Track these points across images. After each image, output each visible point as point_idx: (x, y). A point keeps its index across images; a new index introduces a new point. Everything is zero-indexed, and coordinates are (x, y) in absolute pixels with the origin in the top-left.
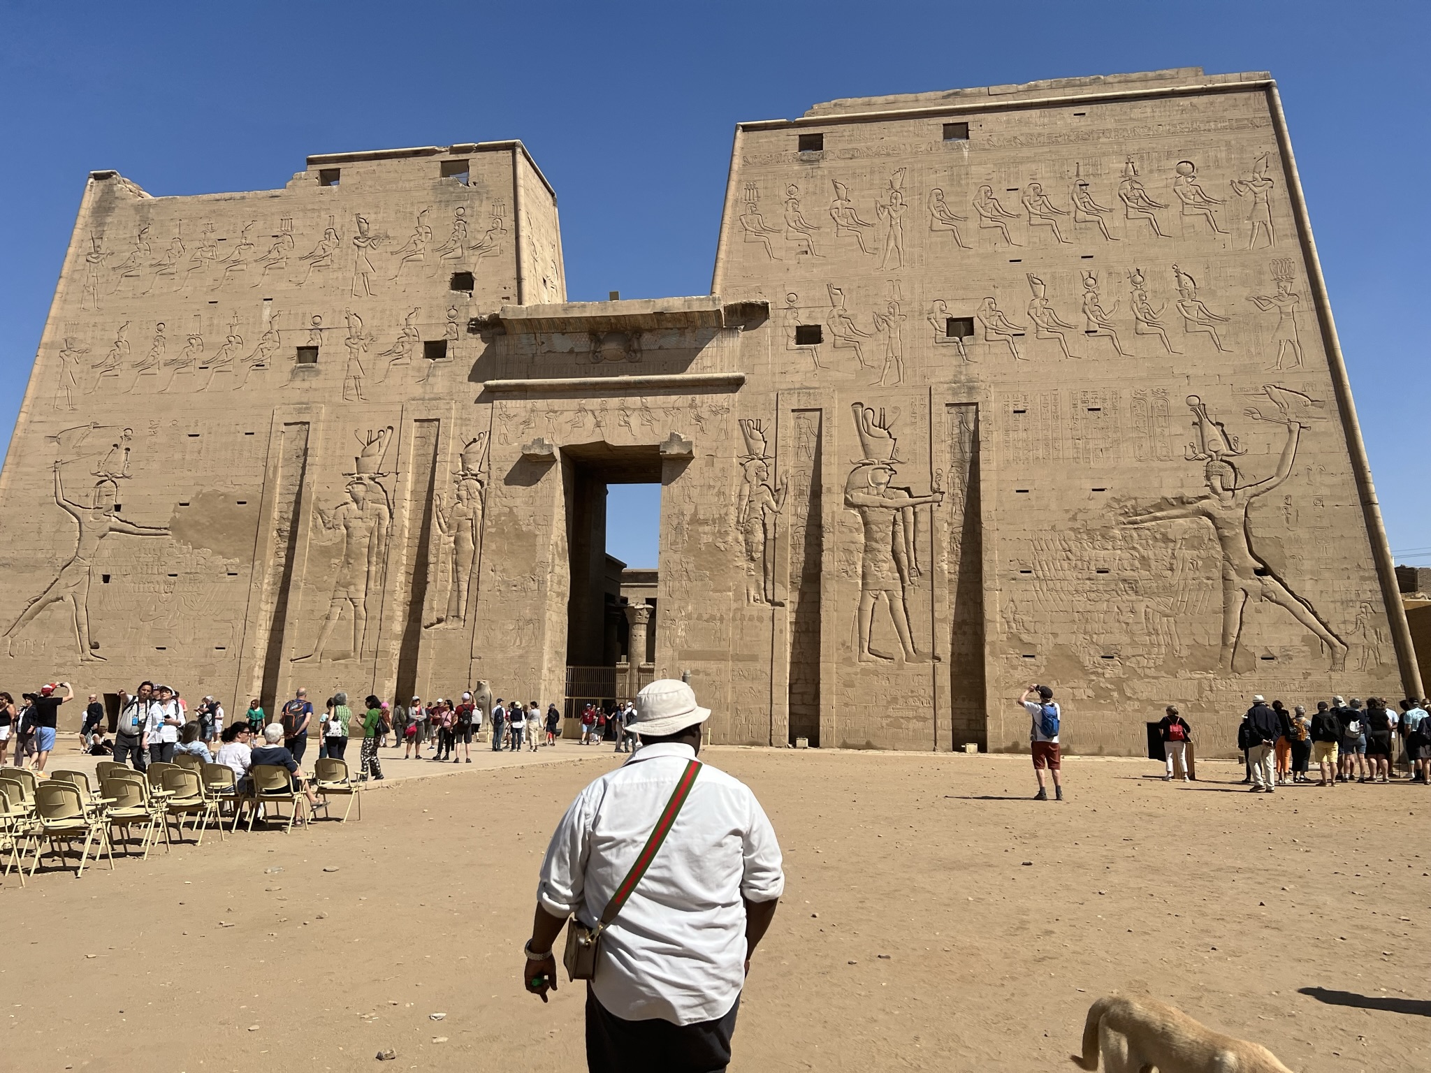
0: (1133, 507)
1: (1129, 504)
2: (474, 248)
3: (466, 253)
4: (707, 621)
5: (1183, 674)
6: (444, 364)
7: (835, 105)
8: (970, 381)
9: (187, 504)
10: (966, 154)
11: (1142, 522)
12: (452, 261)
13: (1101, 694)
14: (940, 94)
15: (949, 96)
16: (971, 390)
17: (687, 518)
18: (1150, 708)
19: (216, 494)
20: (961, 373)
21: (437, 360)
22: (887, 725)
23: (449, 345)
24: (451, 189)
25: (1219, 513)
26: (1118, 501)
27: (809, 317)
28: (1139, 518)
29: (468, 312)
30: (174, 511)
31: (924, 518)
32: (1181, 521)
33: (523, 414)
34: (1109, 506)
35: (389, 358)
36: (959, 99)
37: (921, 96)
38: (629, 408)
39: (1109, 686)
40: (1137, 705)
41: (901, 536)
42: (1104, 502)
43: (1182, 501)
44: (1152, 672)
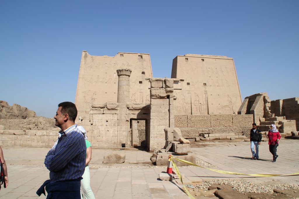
2: (145, 68)
6: (142, 85)
7: (189, 55)
10: (204, 63)
12: (142, 70)
15: (202, 55)
20: (205, 90)
23: (143, 82)
24: (140, 59)
25: (230, 107)
26: (221, 105)
27: (188, 82)
28: (223, 107)
29: (145, 77)
31: (203, 107)
41: (200, 109)
43: (227, 106)
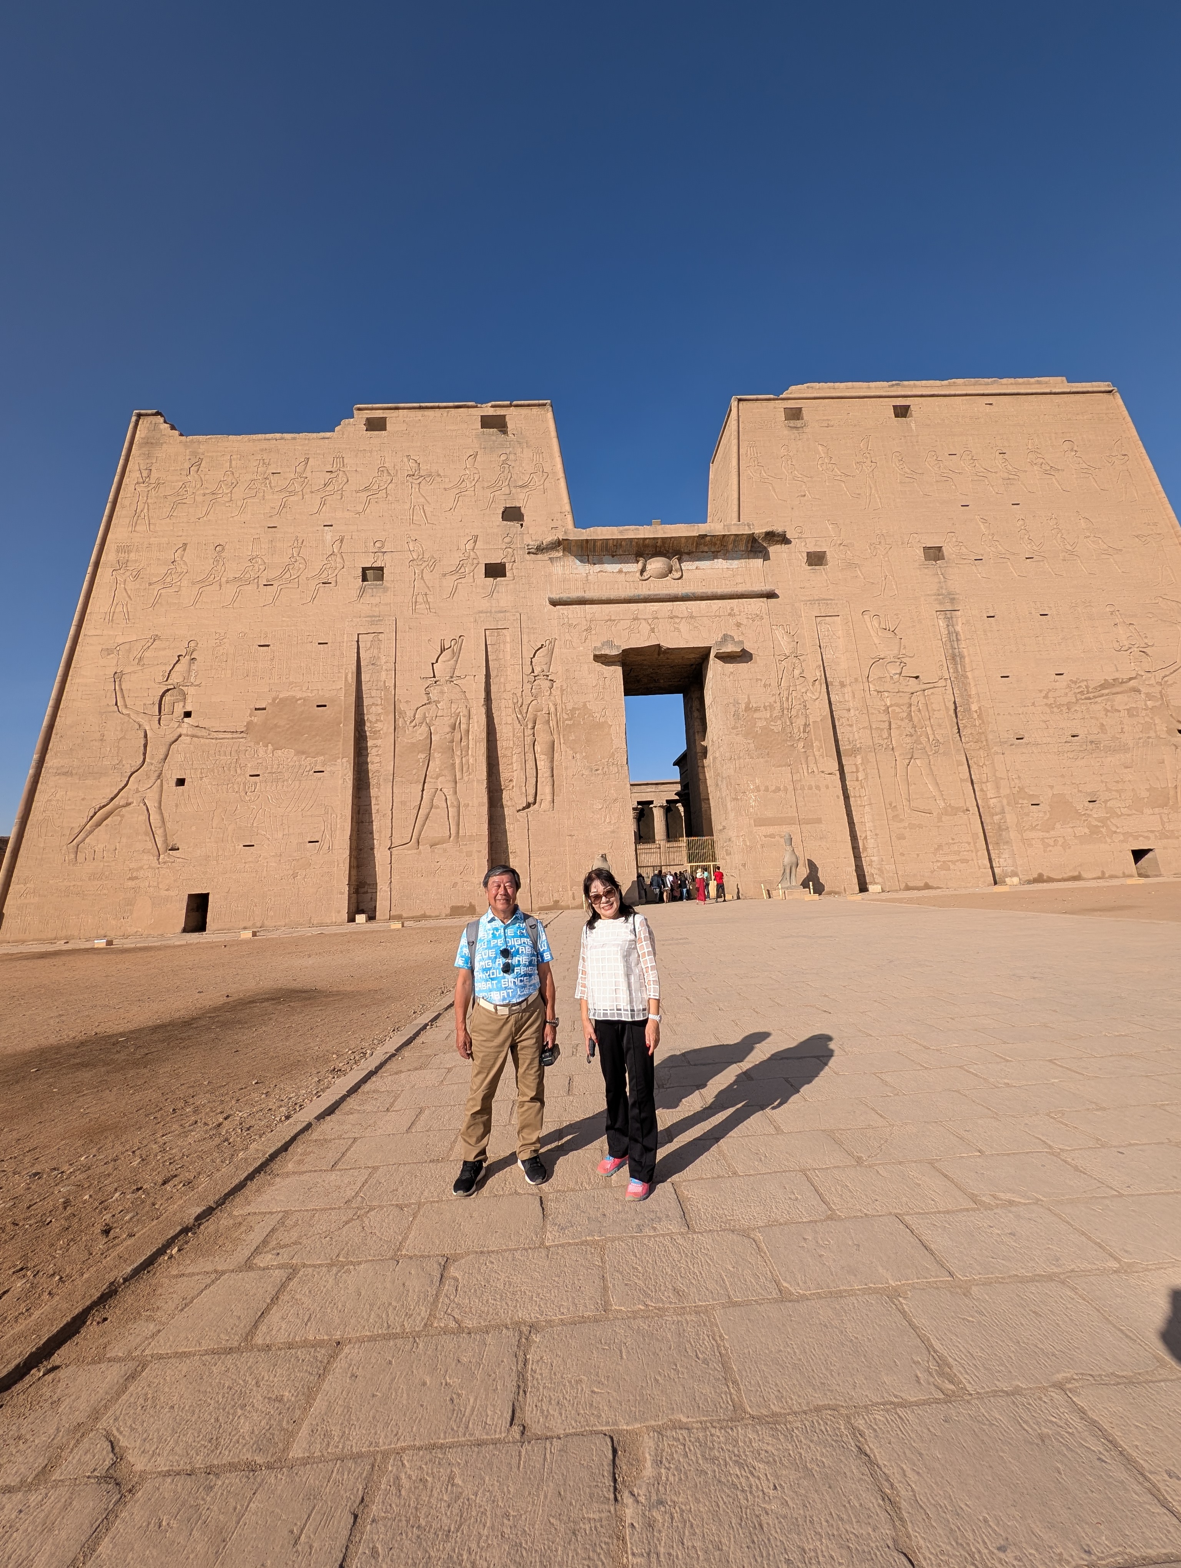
0: (1087, 687)
1: (1083, 684)
2: (521, 487)
3: (514, 491)
4: (774, 792)
5: (1148, 811)
6: (504, 583)
7: (808, 387)
8: (949, 594)
9: (264, 709)
10: (914, 428)
11: (1095, 697)
12: (503, 497)
13: (1094, 830)
14: (885, 383)
15: (893, 386)
16: (952, 600)
17: (744, 706)
18: (1131, 839)
19: (293, 700)
20: (942, 588)
21: (498, 579)
22: (938, 867)
23: (508, 567)
24: (494, 438)
25: (1144, 690)
26: (1075, 683)
27: (816, 545)
28: (1091, 695)
29: (523, 540)
30: (250, 716)
31: (935, 699)
32: (1119, 696)
33: (585, 623)
34: (1069, 686)
35: (454, 577)
36: (900, 388)
37: (872, 384)
38: (677, 617)
39: (1099, 824)
40: (1122, 838)
41: (920, 716)
42: (1065, 683)
43: (1119, 682)
44: (1124, 811)
